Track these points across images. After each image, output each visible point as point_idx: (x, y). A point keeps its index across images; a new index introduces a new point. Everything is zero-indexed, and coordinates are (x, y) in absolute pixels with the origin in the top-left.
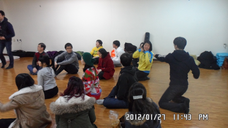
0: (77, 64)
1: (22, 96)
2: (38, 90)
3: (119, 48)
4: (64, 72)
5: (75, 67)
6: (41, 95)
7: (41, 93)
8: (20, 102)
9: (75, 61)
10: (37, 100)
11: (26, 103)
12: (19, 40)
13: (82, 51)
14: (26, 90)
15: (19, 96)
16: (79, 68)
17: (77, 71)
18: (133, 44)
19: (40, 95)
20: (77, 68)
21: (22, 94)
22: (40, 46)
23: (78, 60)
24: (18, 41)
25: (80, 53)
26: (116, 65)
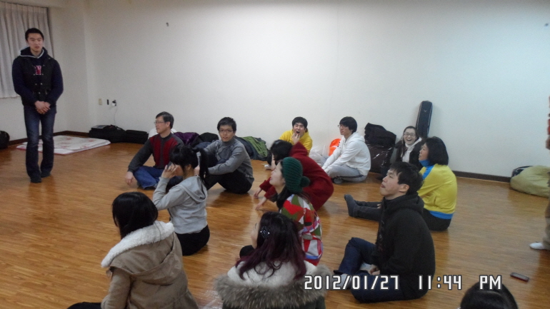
0: (248, 170)
1: (129, 253)
2: (167, 235)
3: (355, 135)
4: (217, 186)
5: (244, 175)
6: (174, 248)
7: (173, 243)
8: (128, 269)
9: (243, 164)
10: (166, 261)
11: (141, 270)
12: (110, 102)
13: (258, 137)
14: (138, 237)
15: (124, 256)
16: (253, 179)
17: (249, 186)
18: (388, 128)
19: (172, 249)
20: (249, 180)
21: (130, 249)
22: (161, 119)
23: (249, 158)
24: (108, 103)
25: (252, 141)
26: (345, 179)
